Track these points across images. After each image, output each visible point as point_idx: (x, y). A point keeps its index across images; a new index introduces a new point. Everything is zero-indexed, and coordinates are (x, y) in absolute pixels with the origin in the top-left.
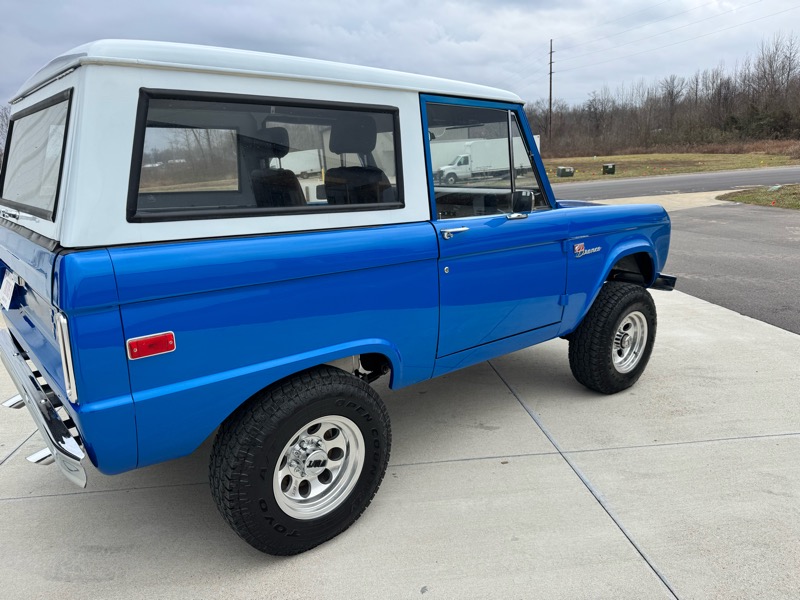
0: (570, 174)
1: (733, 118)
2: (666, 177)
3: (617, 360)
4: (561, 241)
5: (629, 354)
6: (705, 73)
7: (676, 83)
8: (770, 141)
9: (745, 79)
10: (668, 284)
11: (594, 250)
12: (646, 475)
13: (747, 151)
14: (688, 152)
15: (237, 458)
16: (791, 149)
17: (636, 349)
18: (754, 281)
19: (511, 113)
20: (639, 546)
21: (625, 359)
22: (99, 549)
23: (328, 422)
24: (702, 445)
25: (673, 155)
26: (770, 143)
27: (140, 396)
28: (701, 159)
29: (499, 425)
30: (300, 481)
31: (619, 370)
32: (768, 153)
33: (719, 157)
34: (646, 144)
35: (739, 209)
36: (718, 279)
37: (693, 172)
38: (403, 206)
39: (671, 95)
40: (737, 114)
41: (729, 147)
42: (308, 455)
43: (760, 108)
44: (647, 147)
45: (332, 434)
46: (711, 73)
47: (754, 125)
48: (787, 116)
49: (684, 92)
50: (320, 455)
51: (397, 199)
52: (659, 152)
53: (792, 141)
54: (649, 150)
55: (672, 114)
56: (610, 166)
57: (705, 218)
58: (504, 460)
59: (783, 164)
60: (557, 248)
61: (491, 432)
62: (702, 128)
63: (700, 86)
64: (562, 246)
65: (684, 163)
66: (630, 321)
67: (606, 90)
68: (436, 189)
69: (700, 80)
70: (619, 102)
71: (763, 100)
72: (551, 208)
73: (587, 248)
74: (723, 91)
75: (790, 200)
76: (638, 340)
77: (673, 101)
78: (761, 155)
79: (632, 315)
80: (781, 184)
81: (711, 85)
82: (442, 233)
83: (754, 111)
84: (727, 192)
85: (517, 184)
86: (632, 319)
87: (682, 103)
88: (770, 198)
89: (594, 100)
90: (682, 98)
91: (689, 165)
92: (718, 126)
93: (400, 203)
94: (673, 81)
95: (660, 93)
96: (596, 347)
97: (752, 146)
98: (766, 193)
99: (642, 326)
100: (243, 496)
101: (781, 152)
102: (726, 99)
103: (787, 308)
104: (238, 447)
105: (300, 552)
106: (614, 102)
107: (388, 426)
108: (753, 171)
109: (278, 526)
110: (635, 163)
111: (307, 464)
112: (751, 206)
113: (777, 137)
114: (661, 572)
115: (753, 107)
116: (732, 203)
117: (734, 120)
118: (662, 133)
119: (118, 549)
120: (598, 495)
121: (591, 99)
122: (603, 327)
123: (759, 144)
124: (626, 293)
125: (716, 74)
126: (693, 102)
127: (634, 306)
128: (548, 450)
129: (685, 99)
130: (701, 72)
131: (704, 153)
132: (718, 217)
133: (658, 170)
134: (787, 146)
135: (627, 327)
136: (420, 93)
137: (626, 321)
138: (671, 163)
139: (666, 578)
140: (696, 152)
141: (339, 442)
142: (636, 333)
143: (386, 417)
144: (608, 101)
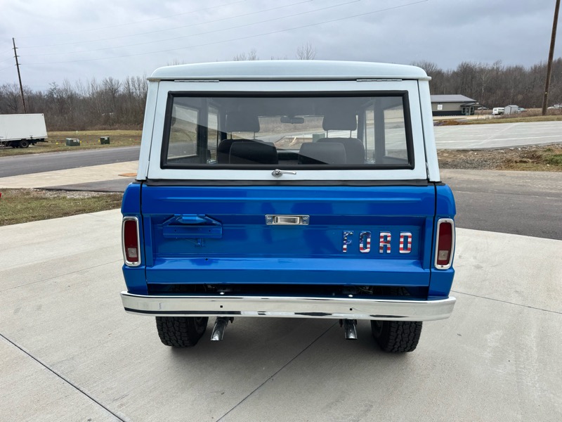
0: (78, 144)
7: (113, 83)
49: (121, 89)
56: (106, 138)
69: (130, 83)
81: (138, 87)
90: (119, 93)
94: (111, 80)
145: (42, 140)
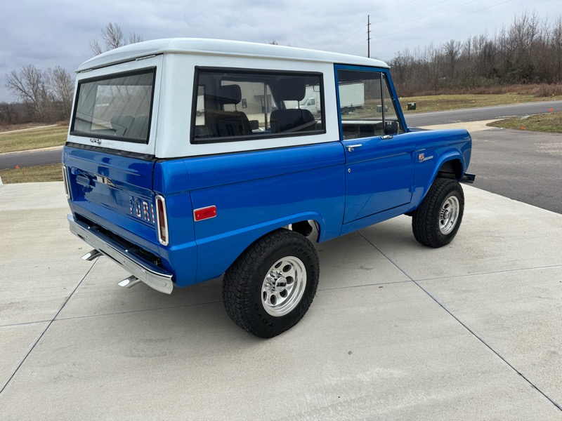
1: (494, 69)
2: (451, 111)
3: (442, 227)
4: (411, 152)
5: (448, 222)
6: (475, 38)
7: (454, 45)
8: (520, 85)
9: (502, 41)
10: (470, 179)
11: (429, 158)
12: (466, 291)
13: (505, 92)
14: (464, 94)
15: (243, 279)
16: (534, 90)
17: (452, 220)
18: (517, 178)
19: (382, 74)
20: (468, 327)
21: (446, 226)
22: (151, 340)
23: (286, 261)
24: (497, 274)
25: (455, 96)
26: (520, 87)
27: (200, 242)
28: (474, 98)
29: (372, 267)
30: (271, 295)
31: (443, 233)
32: (519, 94)
33: (486, 96)
34: (436, 88)
35: (502, 132)
36: (495, 178)
37: (469, 107)
38: (325, 132)
39: (451, 54)
40: (497, 67)
41: (492, 90)
42: (276, 280)
43: (513, 62)
44: (436, 90)
45: (287, 268)
46: (479, 38)
47: (509, 74)
48: (531, 68)
49: (461, 51)
50: (282, 280)
51: (322, 129)
52: (444, 94)
53: (535, 85)
54: (438, 92)
55: (453, 67)
56: (413, 104)
57: (481, 138)
58: (380, 286)
59: (529, 101)
60: (408, 157)
61: (368, 271)
62: (473, 76)
63: (472, 47)
64: (412, 155)
65: (462, 101)
66: (448, 202)
67: (407, 50)
68: (343, 122)
69: (471, 43)
70: (416, 59)
71: (515, 55)
72: (405, 132)
73: (425, 156)
74: (488, 50)
75: (536, 125)
76: (454, 213)
77: (453, 58)
78: (514, 95)
79: (450, 198)
80: (529, 114)
81: (479, 46)
82: (347, 148)
83: (509, 64)
84: (494, 121)
85: (386, 118)
86: (450, 200)
87: (459, 59)
88: (522, 124)
89: (399, 58)
90: (459, 56)
91: (466, 103)
92: (484, 75)
93: (323, 130)
94: (452, 43)
95: (444, 52)
96: (429, 218)
97: (507, 89)
98: (519, 121)
99: (456, 205)
100: (247, 301)
101: (527, 93)
102: (489, 56)
103: (540, 194)
104: (244, 273)
105: (273, 336)
106: (412, 59)
107: (318, 264)
108: (509, 106)
109: (264, 320)
110: (429, 102)
111: (276, 284)
112: (510, 130)
113: (524, 82)
114: (483, 339)
115: (508, 62)
116: (497, 128)
117: (495, 71)
118: (446, 80)
119: (163, 340)
120: (440, 302)
121: (397, 57)
122: (434, 205)
123: (512, 87)
124: (447, 184)
125: (482, 39)
126: (467, 58)
127: (452, 193)
128: (405, 280)
129: (461, 57)
130: (472, 37)
131: (476, 94)
132: (489, 138)
133: (445, 106)
134: (532, 89)
135: (447, 206)
136: (334, 64)
137: (447, 202)
138: (453, 101)
139: (486, 342)
140: (470, 93)
141: (291, 273)
142: (452, 209)
143: (317, 258)
144: (409, 58)
145: (359, 108)
